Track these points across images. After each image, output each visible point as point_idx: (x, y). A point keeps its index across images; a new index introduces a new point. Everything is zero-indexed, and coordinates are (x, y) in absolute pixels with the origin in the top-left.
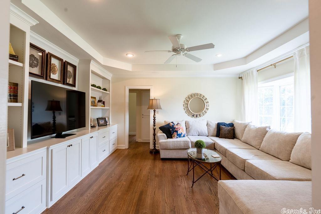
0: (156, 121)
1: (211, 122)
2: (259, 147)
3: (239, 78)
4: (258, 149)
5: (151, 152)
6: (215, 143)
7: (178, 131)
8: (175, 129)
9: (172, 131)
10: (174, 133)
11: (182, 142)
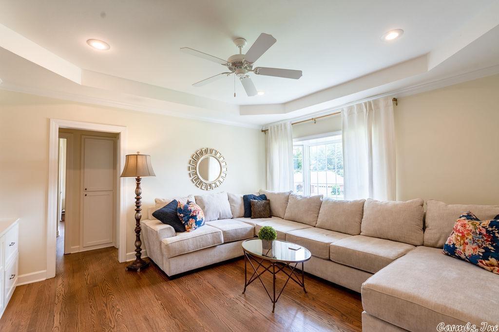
0: (141, 200)
1: (234, 196)
2: (315, 223)
3: (263, 131)
4: (315, 227)
5: (131, 269)
6: (255, 228)
7: (196, 216)
8: (192, 213)
9: (184, 216)
10: (188, 220)
11: (208, 235)
